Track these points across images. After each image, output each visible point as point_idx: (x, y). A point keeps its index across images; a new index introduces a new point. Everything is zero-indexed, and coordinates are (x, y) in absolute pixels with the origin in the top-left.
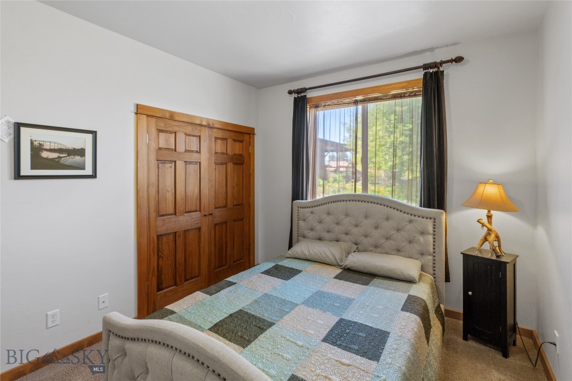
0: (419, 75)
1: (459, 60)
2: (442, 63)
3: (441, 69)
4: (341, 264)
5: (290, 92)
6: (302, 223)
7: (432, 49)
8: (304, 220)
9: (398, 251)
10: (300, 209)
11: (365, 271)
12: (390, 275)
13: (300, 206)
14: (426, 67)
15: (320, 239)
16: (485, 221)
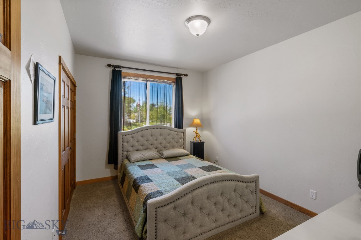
0: (174, 77)
1: (186, 75)
2: (182, 75)
3: (181, 77)
4: (162, 157)
5: (109, 65)
6: (125, 144)
7: (177, 68)
8: (127, 142)
9: (173, 147)
10: (123, 136)
11: (173, 156)
12: (182, 155)
13: (124, 134)
14: (177, 74)
15: (137, 150)
16: (196, 131)
